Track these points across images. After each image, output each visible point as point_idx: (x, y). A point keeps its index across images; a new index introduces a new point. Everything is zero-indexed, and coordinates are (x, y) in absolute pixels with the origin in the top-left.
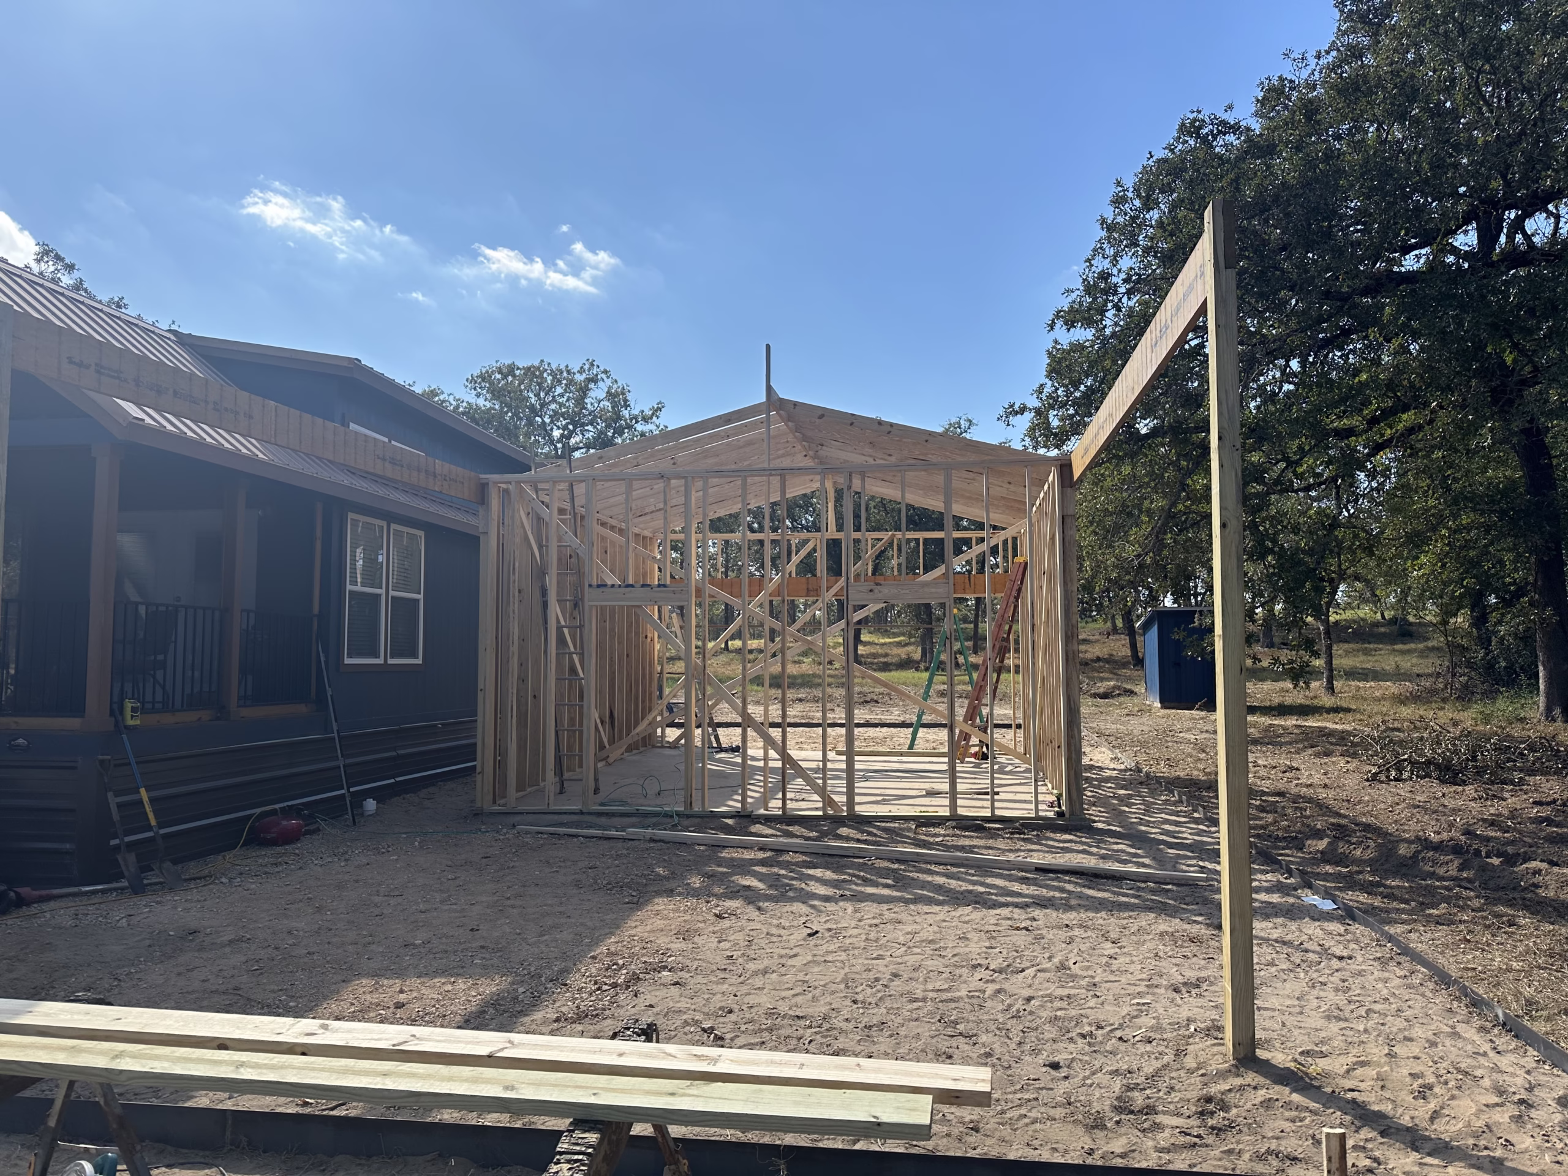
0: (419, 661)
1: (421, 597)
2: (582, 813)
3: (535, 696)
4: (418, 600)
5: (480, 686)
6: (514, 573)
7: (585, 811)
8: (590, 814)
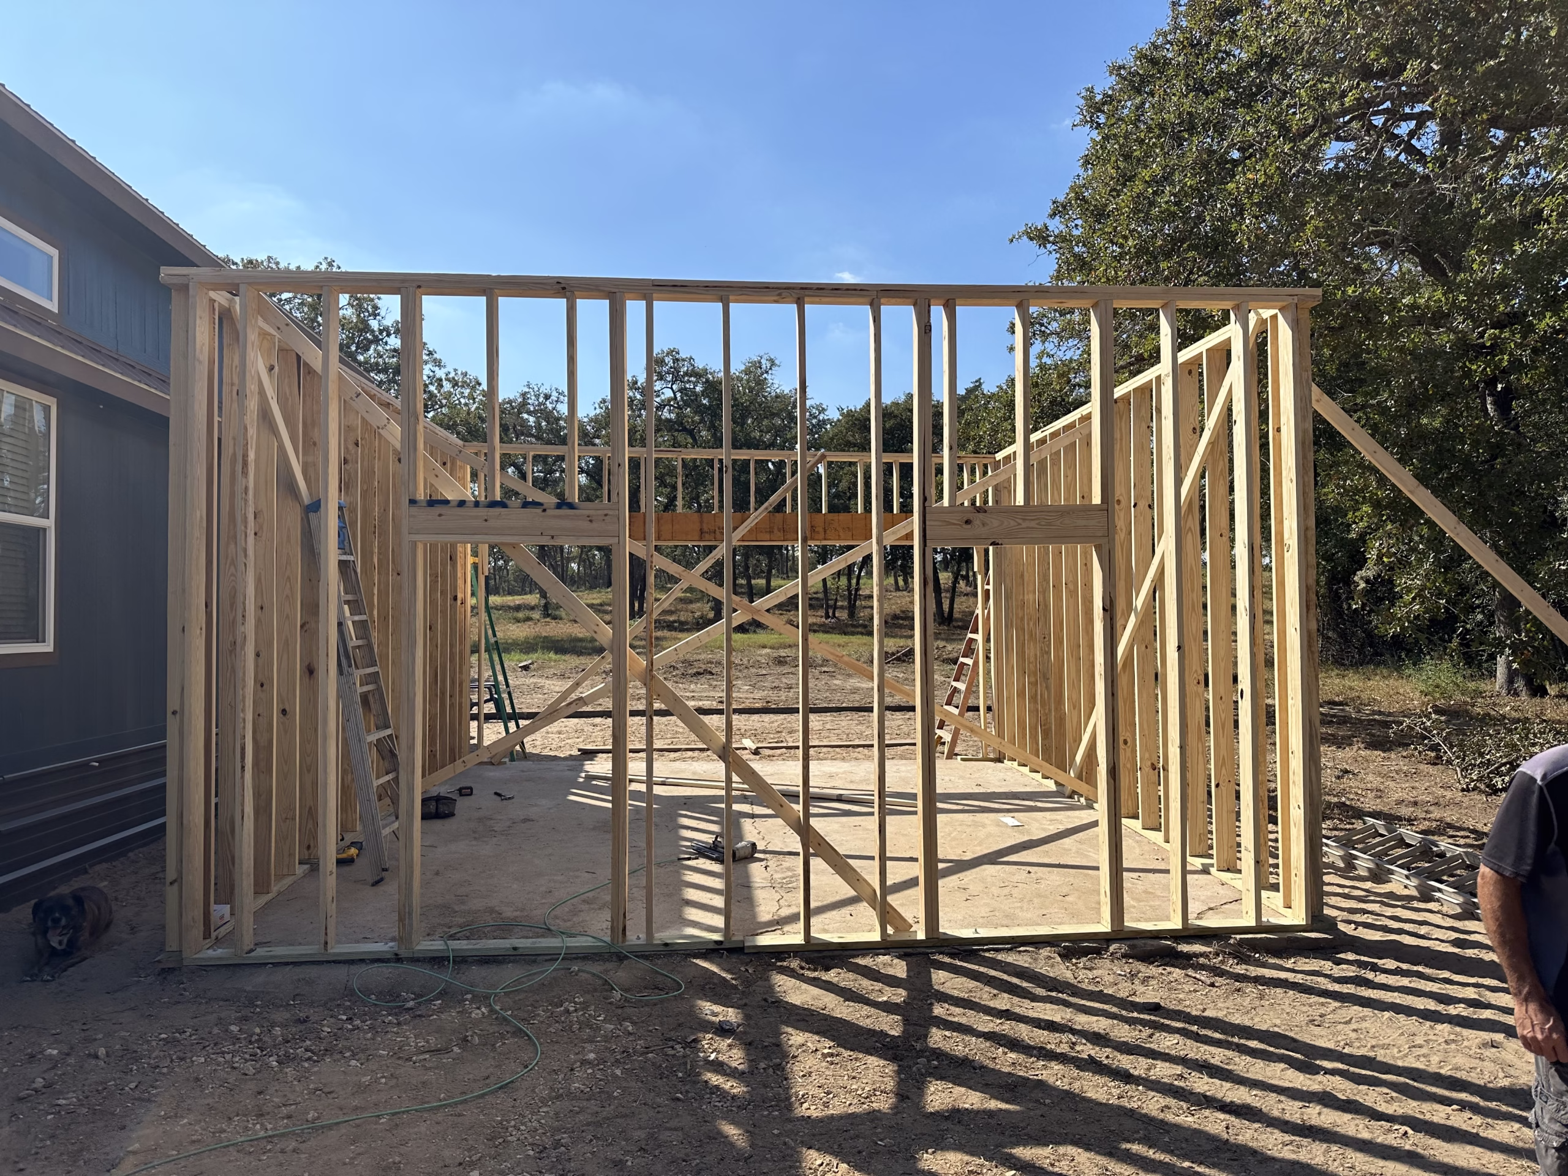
0: (48, 647)
1: (49, 524)
2: (398, 959)
3: (284, 712)
4: (41, 531)
5: (172, 703)
6: (245, 473)
7: (403, 953)
8: (415, 960)
